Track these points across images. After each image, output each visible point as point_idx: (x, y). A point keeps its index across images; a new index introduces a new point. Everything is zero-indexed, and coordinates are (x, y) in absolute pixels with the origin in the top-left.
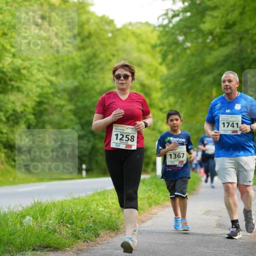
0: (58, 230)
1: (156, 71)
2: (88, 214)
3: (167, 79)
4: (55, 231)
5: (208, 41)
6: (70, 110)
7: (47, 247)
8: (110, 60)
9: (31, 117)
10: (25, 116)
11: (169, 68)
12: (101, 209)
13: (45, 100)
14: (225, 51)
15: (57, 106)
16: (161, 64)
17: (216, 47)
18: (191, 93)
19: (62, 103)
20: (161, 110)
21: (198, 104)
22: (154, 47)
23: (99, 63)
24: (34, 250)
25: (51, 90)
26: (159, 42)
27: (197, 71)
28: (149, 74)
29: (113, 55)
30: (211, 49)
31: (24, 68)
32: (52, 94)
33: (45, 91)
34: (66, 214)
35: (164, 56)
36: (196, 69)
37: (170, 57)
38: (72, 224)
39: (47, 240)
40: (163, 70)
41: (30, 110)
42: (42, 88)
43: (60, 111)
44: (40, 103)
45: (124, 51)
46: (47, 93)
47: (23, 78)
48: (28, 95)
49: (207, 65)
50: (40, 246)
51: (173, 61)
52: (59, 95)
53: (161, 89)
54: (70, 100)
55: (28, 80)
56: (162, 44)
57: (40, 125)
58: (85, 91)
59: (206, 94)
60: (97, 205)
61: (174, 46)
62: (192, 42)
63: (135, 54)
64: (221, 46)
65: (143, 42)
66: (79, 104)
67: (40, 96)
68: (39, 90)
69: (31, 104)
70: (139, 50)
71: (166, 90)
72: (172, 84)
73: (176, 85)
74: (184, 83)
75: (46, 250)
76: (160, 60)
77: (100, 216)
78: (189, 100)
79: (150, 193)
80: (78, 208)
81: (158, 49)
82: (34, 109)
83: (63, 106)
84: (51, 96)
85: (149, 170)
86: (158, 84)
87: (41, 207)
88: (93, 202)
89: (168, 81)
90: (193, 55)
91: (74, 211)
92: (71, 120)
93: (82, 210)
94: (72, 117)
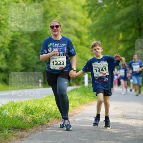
0: (24, 118)
1: (85, 22)
2: (43, 108)
3: (92, 27)
4: (22, 119)
5: (117, 3)
6: (32, 46)
7: (17, 128)
8: (56, 16)
9: (8, 50)
10: (4, 49)
11: (93, 20)
12: (50, 106)
13: (16, 40)
14: (128, 10)
15: (23, 43)
16: (88, 18)
17: (122, 7)
18: (106, 36)
19: (27, 41)
20: (88, 46)
21: (111, 43)
22: (84, 7)
23: (49, 17)
24: (9, 130)
25: (19, 34)
26: (86, 4)
27: (110, 22)
28: (81, 24)
29: (58, 13)
30: (119, 8)
31: (3, 20)
32: (20, 36)
33: (16, 34)
34: (29, 108)
35: (90, 13)
36: (109, 21)
37: (94, 13)
38: (33, 114)
39: (17, 123)
40: (89, 21)
41: (6, 45)
42: (14, 32)
43: (26, 46)
44: (13, 42)
45: (65, 9)
46: (17, 35)
47: (2, 26)
48: (5, 36)
49: (116, 19)
50: (13, 128)
51: (95, 16)
52: (25, 37)
53: (88, 33)
54: (32, 40)
55: (5, 27)
56: (88, 5)
57: (13, 55)
58: (41, 35)
59: (116, 37)
60: (48, 103)
61: (96, 7)
62: (107, 4)
63: (72, 12)
64: (126, 6)
65: (77, 4)
66: (37, 42)
67: (13, 37)
68: (12, 33)
69: (7, 42)
70: (75, 9)
71: (91, 34)
72: (95, 30)
73: (97, 31)
74: (102, 30)
75: (17, 129)
76: (87, 15)
77: (49, 110)
78: (105, 40)
79: (80, 97)
80: (37, 105)
81: (86, 8)
82: (9, 45)
83: (27, 44)
84: (19, 37)
85: (80, 83)
86: (86, 31)
87: (14, 104)
88: (46, 102)
89: (92, 29)
90: (108, 12)
91: (34, 107)
92: (32, 52)
93: (38, 106)
94: (33, 50)
